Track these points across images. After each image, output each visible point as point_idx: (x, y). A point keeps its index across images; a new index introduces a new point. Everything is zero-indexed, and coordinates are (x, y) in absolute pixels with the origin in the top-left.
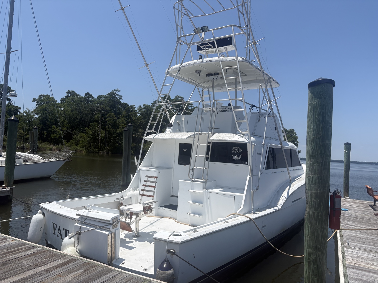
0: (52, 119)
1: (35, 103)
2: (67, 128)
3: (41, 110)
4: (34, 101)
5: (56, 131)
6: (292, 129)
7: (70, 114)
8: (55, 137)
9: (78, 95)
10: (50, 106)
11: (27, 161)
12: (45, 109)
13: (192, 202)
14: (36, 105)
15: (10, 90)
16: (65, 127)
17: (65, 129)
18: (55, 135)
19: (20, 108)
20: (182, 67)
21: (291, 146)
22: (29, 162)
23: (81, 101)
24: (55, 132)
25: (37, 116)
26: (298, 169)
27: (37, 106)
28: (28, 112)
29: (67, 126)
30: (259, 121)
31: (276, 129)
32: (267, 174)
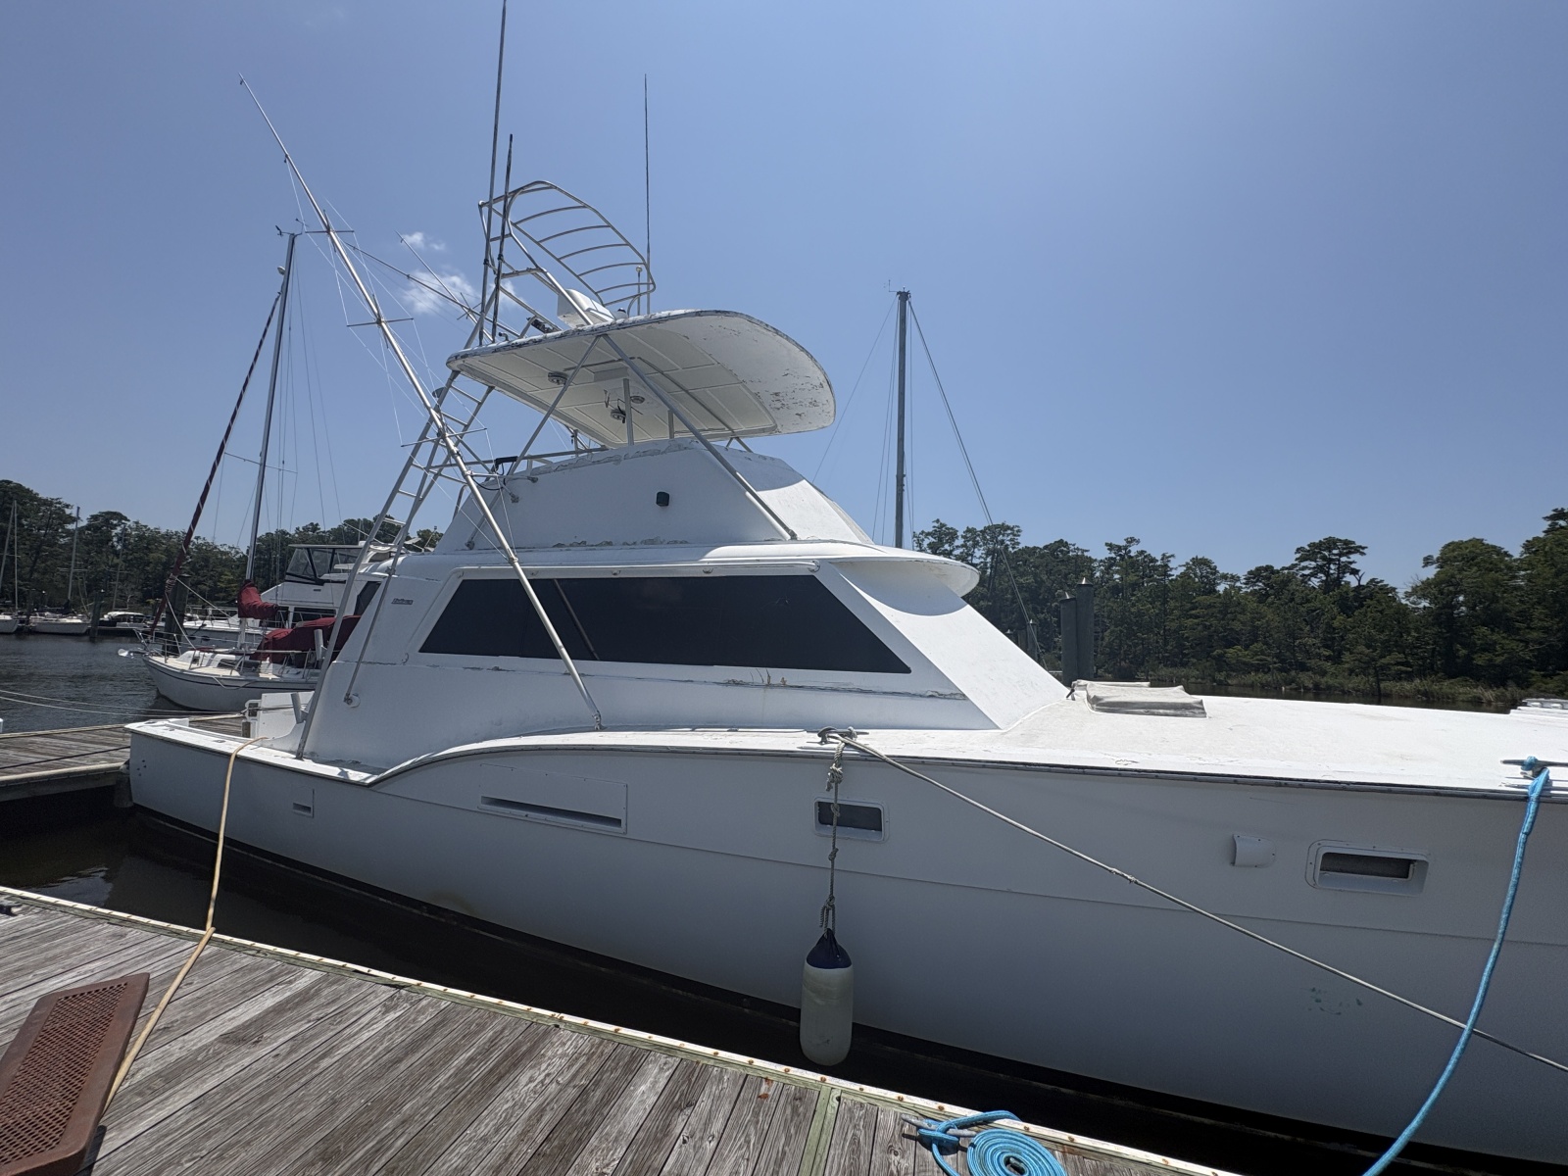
1: (1430, 569)
5: (1493, 645)
8: (1490, 660)
14: (1433, 573)
15: (1353, 548)
16: (1534, 629)
17: (1534, 635)
18: (1487, 656)
24: (1488, 647)
25: (1423, 605)
26: (826, 685)
29: (1547, 624)
30: (515, 500)
31: (663, 499)
32: (434, 666)
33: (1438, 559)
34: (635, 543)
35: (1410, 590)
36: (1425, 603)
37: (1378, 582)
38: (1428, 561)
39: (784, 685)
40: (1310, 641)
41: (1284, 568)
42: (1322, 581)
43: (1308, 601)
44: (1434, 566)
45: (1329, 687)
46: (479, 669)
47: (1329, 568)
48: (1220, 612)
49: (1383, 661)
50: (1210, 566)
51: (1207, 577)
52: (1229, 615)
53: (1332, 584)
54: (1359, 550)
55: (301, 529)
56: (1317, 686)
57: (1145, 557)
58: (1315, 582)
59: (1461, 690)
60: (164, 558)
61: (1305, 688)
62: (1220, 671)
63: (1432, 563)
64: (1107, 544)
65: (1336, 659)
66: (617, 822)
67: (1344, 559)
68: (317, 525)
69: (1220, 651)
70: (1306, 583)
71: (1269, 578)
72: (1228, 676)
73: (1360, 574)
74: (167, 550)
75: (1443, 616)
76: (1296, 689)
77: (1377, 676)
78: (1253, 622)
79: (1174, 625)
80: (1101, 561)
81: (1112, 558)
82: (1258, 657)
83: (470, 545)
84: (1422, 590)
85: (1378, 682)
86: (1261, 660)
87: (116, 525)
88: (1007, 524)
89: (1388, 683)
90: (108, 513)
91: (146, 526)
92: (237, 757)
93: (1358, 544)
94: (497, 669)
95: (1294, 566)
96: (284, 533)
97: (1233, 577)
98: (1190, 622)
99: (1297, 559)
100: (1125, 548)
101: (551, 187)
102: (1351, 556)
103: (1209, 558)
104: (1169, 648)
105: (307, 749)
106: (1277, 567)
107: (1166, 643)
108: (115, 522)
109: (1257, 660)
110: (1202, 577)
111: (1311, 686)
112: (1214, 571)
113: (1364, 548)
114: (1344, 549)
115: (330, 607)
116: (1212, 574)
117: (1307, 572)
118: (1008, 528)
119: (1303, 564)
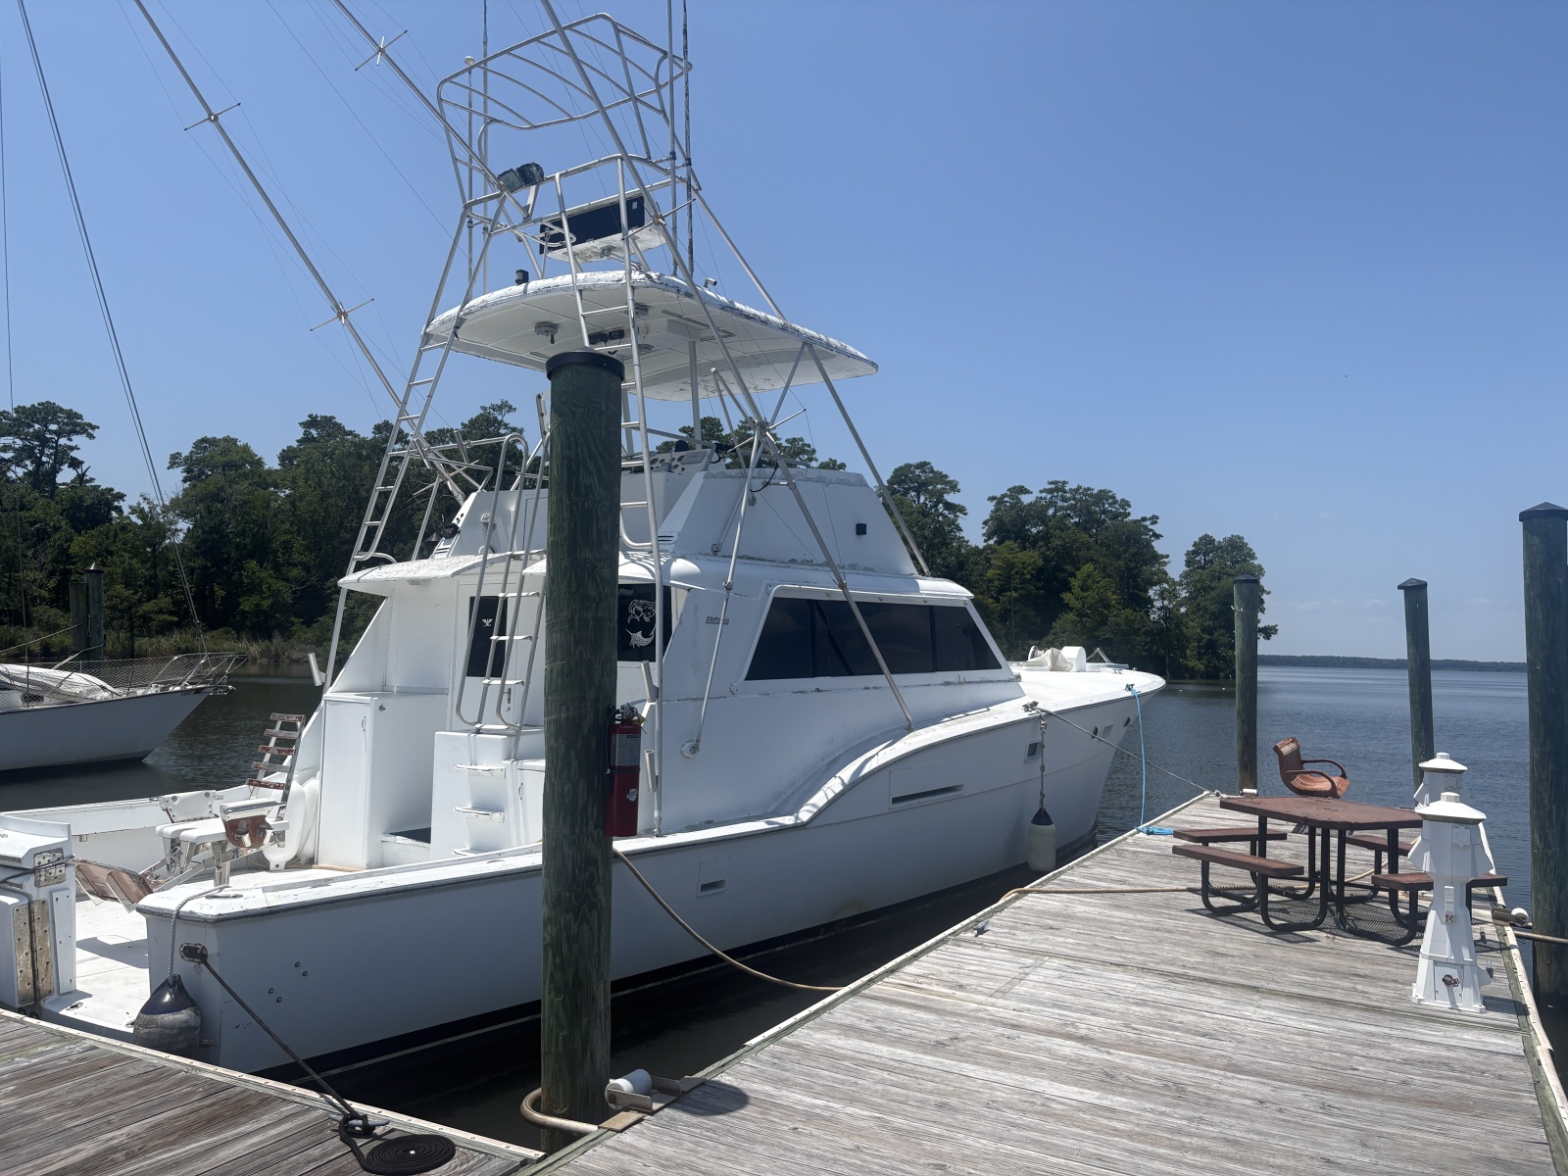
0: (242, 534)
1: (179, 473)
2: (306, 568)
3: (201, 500)
4: (175, 463)
5: (260, 584)
6: (1239, 537)
7: (315, 511)
8: (257, 605)
9: (351, 433)
10: (233, 482)
11: (38, 699)
12: (216, 497)
13: (474, 808)
14: (185, 481)
15: (79, 424)
16: (295, 565)
17: (295, 572)
18: (255, 599)
19: (121, 496)
20: (465, 314)
21: (926, 594)
22: (46, 700)
23: (360, 456)
24: (254, 588)
25: (184, 525)
26: (978, 680)
27: (187, 485)
28: (147, 510)
29: (305, 560)
31: (861, 529)
32: (765, 694)
33: (186, 459)
35: (167, 505)
39: (965, 682)
42: (29, 472)
46: (804, 692)
47: (41, 453)
53: (43, 479)
54: (87, 430)
58: (17, 472)
63: (181, 466)
66: (962, 787)
67: (63, 441)
70: (5, 473)
73: (84, 467)
83: (715, 552)
84: (181, 506)
93: (86, 420)
94: (818, 690)
102: (75, 438)
113: (94, 428)
114: (67, 424)
117: (7, 456)
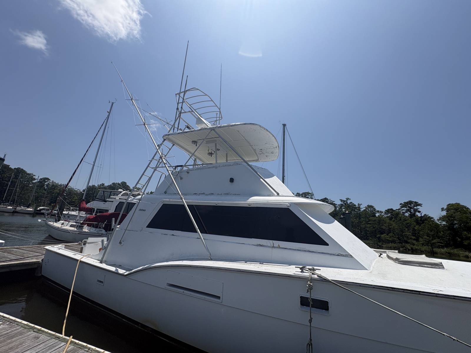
12: (451, 216)
21: (250, 202)
30: (181, 179)
31: (232, 180)
32: (151, 233)
33: (446, 209)
34: (221, 194)
35: (439, 218)
36: (444, 223)
37: (427, 215)
38: (443, 209)
39: (279, 247)
40: (408, 234)
41: (396, 210)
42: (409, 214)
43: (406, 220)
44: (445, 211)
45: (416, 249)
46: (166, 235)
47: (411, 210)
48: (378, 223)
49: (434, 241)
50: (373, 208)
51: (373, 211)
52: (381, 224)
53: (412, 215)
54: (420, 205)
55: (99, 185)
56: (412, 249)
57: (352, 204)
58: (407, 214)
59: (461, 253)
60: (58, 192)
61: (408, 249)
62: (380, 242)
63: (444, 210)
64: (340, 200)
65: (417, 240)
66: (219, 298)
67: (415, 208)
68: (104, 184)
69: (379, 235)
70: (404, 214)
71: (392, 213)
72: (382, 244)
73: (421, 212)
74: (60, 189)
75: (451, 227)
76: (405, 249)
77: (432, 247)
78: (389, 226)
79: (363, 226)
80: (339, 205)
81: (342, 204)
82: (392, 238)
83: (165, 193)
84: (442, 219)
85: (432, 248)
86: (393, 239)
87: (47, 182)
88: (309, 192)
89: (436, 249)
90: (45, 178)
91: (55, 182)
92: (81, 261)
93: (419, 203)
94: (173, 235)
95: (399, 209)
96: (94, 186)
97: (381, 212)
98: (368, 225)
99: (400, 207)
100: (346, 201)
101: (198, 89)
102: (418, 207)
103: (373, 205)
104: (362, 233)
105: (104, 259)
106: (394, 209)
107: (361, 232)
108: (46, 181)
109: (392, 239)
110: (371, 211)
111: (410, 249)
112: (375, 209)
113: (421, 204)
114: (415, 204)
115: (107, 209)
116: (374, 210)
117: (404, 211)
118: (310, 193)
119: (402, 209)
